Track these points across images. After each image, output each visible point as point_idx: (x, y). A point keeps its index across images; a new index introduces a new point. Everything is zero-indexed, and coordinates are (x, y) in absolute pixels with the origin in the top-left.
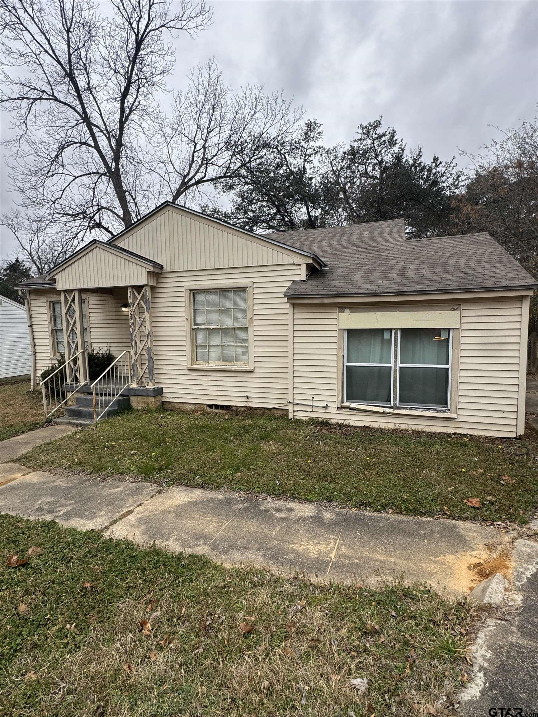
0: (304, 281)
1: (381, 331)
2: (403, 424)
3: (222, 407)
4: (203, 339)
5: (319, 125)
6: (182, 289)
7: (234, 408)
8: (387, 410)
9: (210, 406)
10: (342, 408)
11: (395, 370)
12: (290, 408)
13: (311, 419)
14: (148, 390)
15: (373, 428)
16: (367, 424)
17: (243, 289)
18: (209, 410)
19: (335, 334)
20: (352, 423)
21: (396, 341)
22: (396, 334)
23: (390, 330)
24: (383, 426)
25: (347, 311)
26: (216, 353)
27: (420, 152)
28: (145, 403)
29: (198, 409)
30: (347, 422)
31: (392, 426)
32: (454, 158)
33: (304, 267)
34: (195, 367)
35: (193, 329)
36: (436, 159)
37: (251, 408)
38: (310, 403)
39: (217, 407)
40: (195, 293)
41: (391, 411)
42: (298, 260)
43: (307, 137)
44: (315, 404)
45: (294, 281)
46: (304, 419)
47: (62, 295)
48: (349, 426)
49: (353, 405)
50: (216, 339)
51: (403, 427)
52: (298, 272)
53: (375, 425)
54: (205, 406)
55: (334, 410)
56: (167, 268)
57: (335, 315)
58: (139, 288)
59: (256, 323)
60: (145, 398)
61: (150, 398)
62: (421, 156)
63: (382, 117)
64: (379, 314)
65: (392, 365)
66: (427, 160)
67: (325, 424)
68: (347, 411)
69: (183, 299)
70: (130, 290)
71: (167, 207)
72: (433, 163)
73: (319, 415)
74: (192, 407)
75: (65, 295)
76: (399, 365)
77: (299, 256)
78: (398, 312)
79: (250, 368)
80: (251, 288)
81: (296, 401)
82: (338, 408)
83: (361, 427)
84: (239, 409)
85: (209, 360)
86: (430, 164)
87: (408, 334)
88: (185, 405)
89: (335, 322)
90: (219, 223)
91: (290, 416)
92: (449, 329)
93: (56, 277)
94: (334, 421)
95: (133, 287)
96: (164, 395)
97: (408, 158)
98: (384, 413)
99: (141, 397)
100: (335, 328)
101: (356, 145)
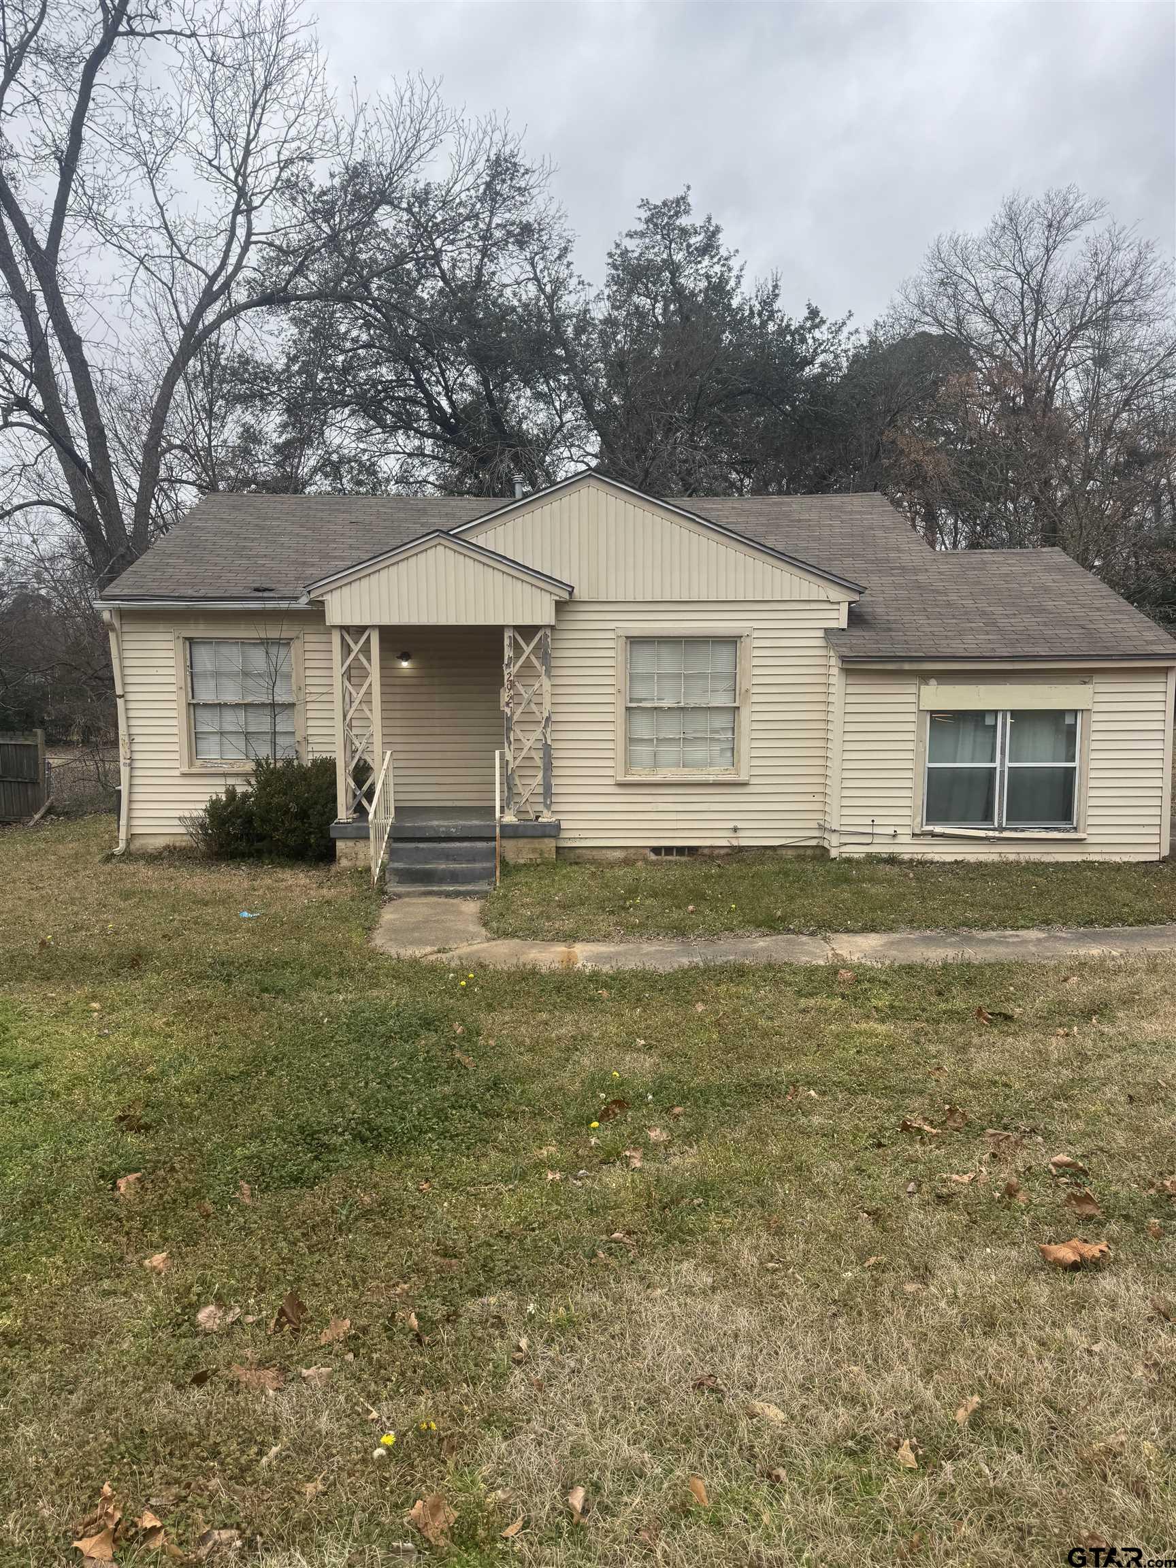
0: (843, 630)
1: (981, 714)
2: (1011, 853)
3: (681, 850)
4: (643, 728)
5: (522, 170)
6: (611, 635)
7: (706, 851)
8: (991, 834)
9: (656, 850)
10: (924, 834)
11: (1002, 772)
12: (834, 840)
13: (869, 855)
14: (544, 825)
15: (968, 864)
16: (960, 858)
17: (732, 641)
18: (653, 857)
19: (913, 718)
20: (937, 858)
21: (1003, 730)
22: (1004, 719)
23: (996, 712)
24: (982, 858)
25: (933, 682)
26: (669, 752)
27: (776, 287)
28: (534, 850)
29: (631, 857)
30: (929, 857)
31: (996, 858)
32: (851, 315)
33: (844, 608)
34: (630, 778)
35: (628, 709)
36: (814, 313)
37: (741, 849)
38: (869, 830)
39: (669, 850)
40: (635, 641)
41: (997, 834)
42: (835, 594)
43: (491, 195)
44: (877, 830)
45: (825, 629)
46: (856, 856)
47: (336, 638)
48: (932, 863)
49: (938, 829)
50: (670, 728)
51: (1012, 857)
52: (834, 615)
53: (972, 858)
54: (647, 851)
55: (908, 839)
56: (581, 593)
57: (913, 689)
58: (527, 632)
59: (755, 699)
60: (536, 841)
61: (546, 840)
62: (777, 295)
63: (689, 188)
64: (982, 687)
65: (997, 764)
66: (792, 311)
67: (892, 860)
68: (929, 840)
69: (611, 653)
70: (508, 634)
71: (587, 480)
72: (807, 319)
73: (884, 850)
74: (619, 854)
75: (343, 638)
76: (1008, 764)
77: (837, 588)
78: (1008, 686)
79: (743, 777)
80: (748, 640)
81: (843, 828)
82: (914, 835)
83: (949, 863)
84: (716, 852)
85: (656, 765)
86: (801, 319)
87: (1020, 716)
88: (604, 851)
89: (913, 699)
90: (694, 520)
91: (834, 853)
92: (1075, 712)
93: (327, 597)
94: (906, 857)
95: (517, 628)
96: (564, 835)
97: (745, 294)
98: (987, 838)
99: (526, 840)
100: (913, 708)
101: (630, 244)
